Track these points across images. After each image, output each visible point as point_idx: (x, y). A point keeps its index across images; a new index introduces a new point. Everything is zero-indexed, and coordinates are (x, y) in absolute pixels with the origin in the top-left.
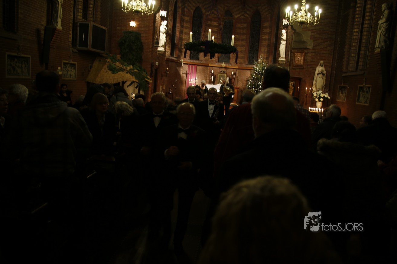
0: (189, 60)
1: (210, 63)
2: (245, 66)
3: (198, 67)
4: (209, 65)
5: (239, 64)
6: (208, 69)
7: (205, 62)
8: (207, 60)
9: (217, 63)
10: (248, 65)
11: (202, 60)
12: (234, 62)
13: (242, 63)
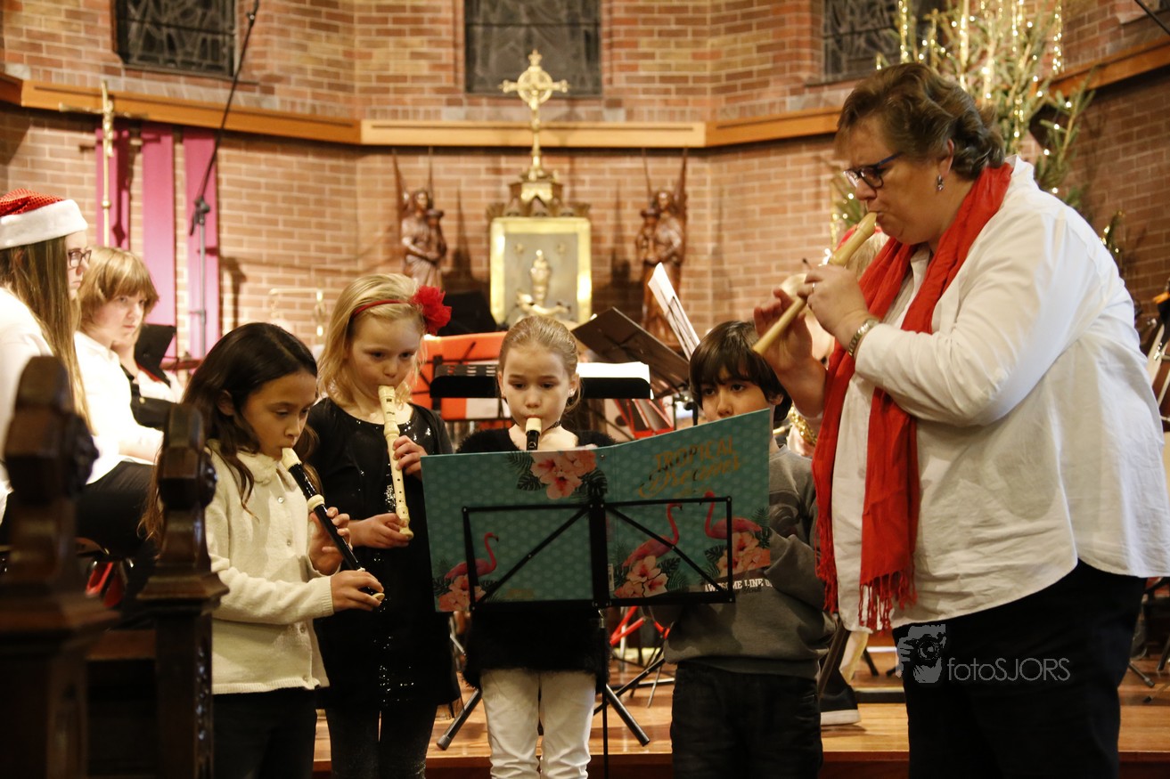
0: (109, 71)
1: (373, 114)
2: (792, 104)
3: (236, 165)
4: (369, 135)
5: (717, 91)
6: (351, 182)
7: (309, 101)
8: (337, 75)
9: (458, 103)
10: (829, 84)
11: (278, 79)
12: (650, 79)
13: (749, 74)
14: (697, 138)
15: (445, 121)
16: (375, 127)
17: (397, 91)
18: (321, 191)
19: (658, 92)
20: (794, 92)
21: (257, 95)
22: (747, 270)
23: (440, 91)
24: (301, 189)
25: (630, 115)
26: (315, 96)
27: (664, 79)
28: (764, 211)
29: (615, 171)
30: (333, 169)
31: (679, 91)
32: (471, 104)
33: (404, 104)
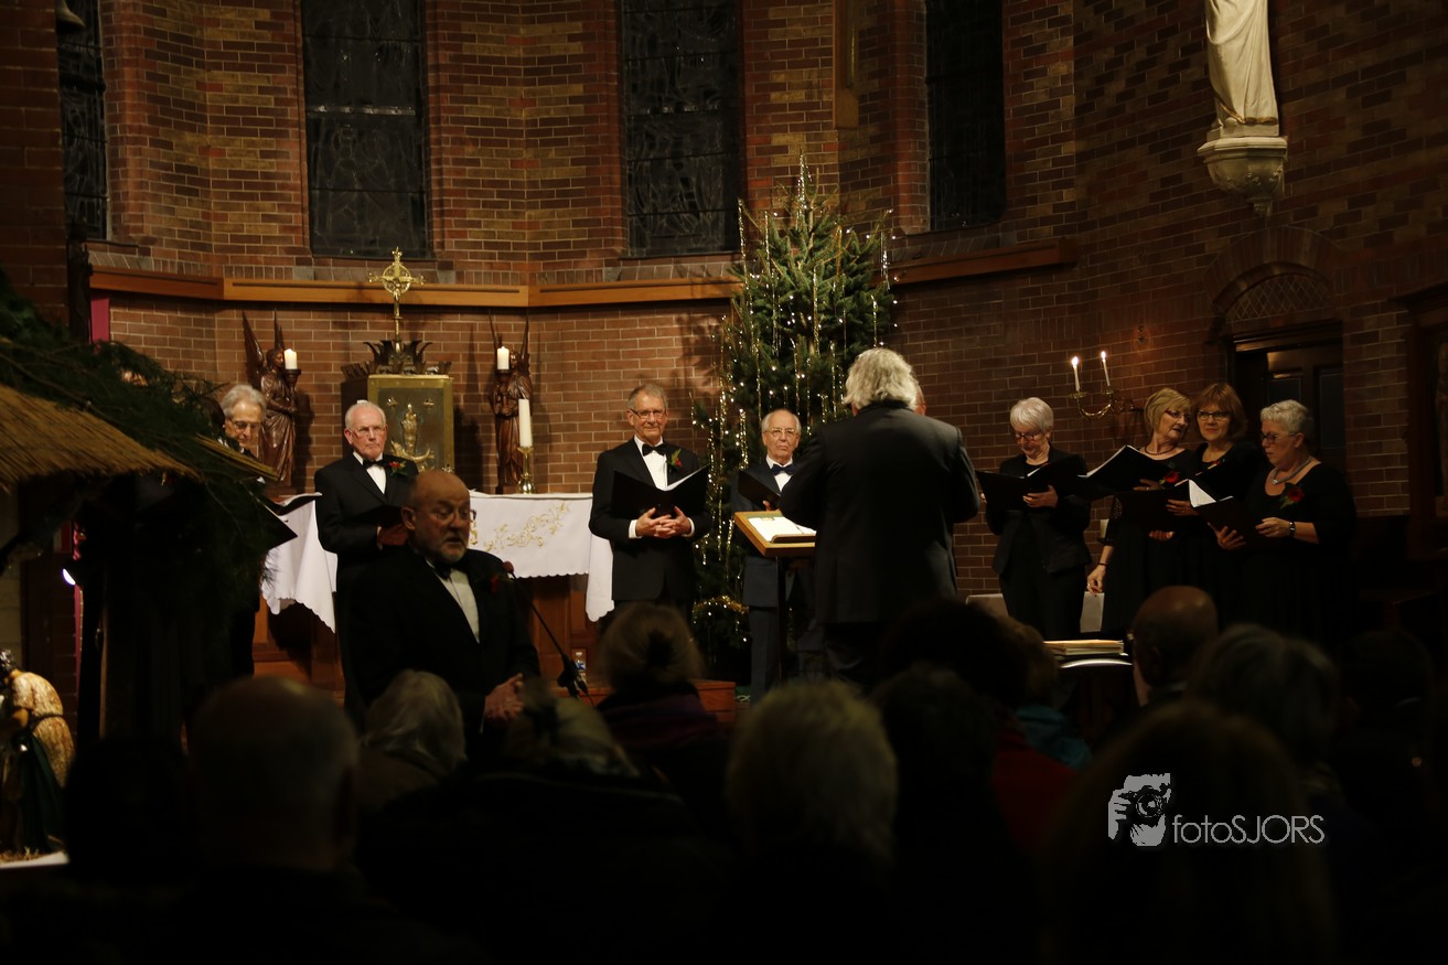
1: (231, 272)
2: (606, 275)
4: (231, 292)
5: (534, 257)
6: (211, 334)
7: (177, 260)
8: (198, 236)
9: (307, 262)
10: (641, 259)
11: (152, 241)
12: (476, 245)
13: (567, 244)
14: (521, 298)
15: (296, 279)
16: (235, 285)
17: (250, 250)
18: (188, 344)
19: (484, 256)
20: (609, 263)
21: (137, 256)
22: (567, 417)
23: (290, 251)
24: (173, 342)
25: (460, 277)
26: (182, 256)
27: (488, 245)
28: (582, 366)
29: (448, 327)
30: (197, 322)
31: (501, 256)
32: (316, 265)
33: (257, 263)
